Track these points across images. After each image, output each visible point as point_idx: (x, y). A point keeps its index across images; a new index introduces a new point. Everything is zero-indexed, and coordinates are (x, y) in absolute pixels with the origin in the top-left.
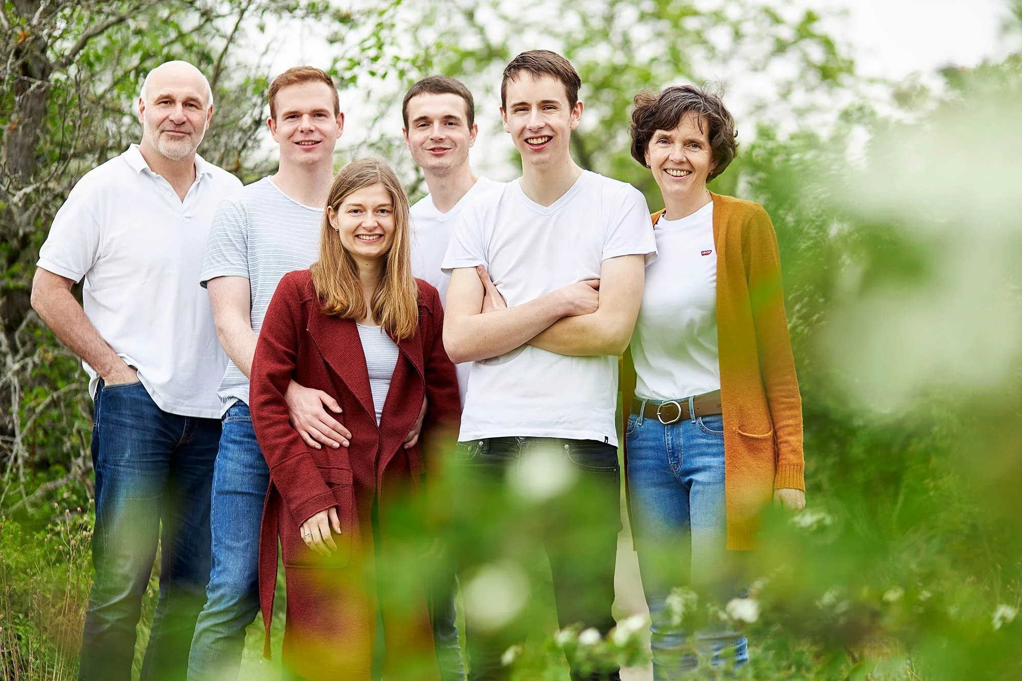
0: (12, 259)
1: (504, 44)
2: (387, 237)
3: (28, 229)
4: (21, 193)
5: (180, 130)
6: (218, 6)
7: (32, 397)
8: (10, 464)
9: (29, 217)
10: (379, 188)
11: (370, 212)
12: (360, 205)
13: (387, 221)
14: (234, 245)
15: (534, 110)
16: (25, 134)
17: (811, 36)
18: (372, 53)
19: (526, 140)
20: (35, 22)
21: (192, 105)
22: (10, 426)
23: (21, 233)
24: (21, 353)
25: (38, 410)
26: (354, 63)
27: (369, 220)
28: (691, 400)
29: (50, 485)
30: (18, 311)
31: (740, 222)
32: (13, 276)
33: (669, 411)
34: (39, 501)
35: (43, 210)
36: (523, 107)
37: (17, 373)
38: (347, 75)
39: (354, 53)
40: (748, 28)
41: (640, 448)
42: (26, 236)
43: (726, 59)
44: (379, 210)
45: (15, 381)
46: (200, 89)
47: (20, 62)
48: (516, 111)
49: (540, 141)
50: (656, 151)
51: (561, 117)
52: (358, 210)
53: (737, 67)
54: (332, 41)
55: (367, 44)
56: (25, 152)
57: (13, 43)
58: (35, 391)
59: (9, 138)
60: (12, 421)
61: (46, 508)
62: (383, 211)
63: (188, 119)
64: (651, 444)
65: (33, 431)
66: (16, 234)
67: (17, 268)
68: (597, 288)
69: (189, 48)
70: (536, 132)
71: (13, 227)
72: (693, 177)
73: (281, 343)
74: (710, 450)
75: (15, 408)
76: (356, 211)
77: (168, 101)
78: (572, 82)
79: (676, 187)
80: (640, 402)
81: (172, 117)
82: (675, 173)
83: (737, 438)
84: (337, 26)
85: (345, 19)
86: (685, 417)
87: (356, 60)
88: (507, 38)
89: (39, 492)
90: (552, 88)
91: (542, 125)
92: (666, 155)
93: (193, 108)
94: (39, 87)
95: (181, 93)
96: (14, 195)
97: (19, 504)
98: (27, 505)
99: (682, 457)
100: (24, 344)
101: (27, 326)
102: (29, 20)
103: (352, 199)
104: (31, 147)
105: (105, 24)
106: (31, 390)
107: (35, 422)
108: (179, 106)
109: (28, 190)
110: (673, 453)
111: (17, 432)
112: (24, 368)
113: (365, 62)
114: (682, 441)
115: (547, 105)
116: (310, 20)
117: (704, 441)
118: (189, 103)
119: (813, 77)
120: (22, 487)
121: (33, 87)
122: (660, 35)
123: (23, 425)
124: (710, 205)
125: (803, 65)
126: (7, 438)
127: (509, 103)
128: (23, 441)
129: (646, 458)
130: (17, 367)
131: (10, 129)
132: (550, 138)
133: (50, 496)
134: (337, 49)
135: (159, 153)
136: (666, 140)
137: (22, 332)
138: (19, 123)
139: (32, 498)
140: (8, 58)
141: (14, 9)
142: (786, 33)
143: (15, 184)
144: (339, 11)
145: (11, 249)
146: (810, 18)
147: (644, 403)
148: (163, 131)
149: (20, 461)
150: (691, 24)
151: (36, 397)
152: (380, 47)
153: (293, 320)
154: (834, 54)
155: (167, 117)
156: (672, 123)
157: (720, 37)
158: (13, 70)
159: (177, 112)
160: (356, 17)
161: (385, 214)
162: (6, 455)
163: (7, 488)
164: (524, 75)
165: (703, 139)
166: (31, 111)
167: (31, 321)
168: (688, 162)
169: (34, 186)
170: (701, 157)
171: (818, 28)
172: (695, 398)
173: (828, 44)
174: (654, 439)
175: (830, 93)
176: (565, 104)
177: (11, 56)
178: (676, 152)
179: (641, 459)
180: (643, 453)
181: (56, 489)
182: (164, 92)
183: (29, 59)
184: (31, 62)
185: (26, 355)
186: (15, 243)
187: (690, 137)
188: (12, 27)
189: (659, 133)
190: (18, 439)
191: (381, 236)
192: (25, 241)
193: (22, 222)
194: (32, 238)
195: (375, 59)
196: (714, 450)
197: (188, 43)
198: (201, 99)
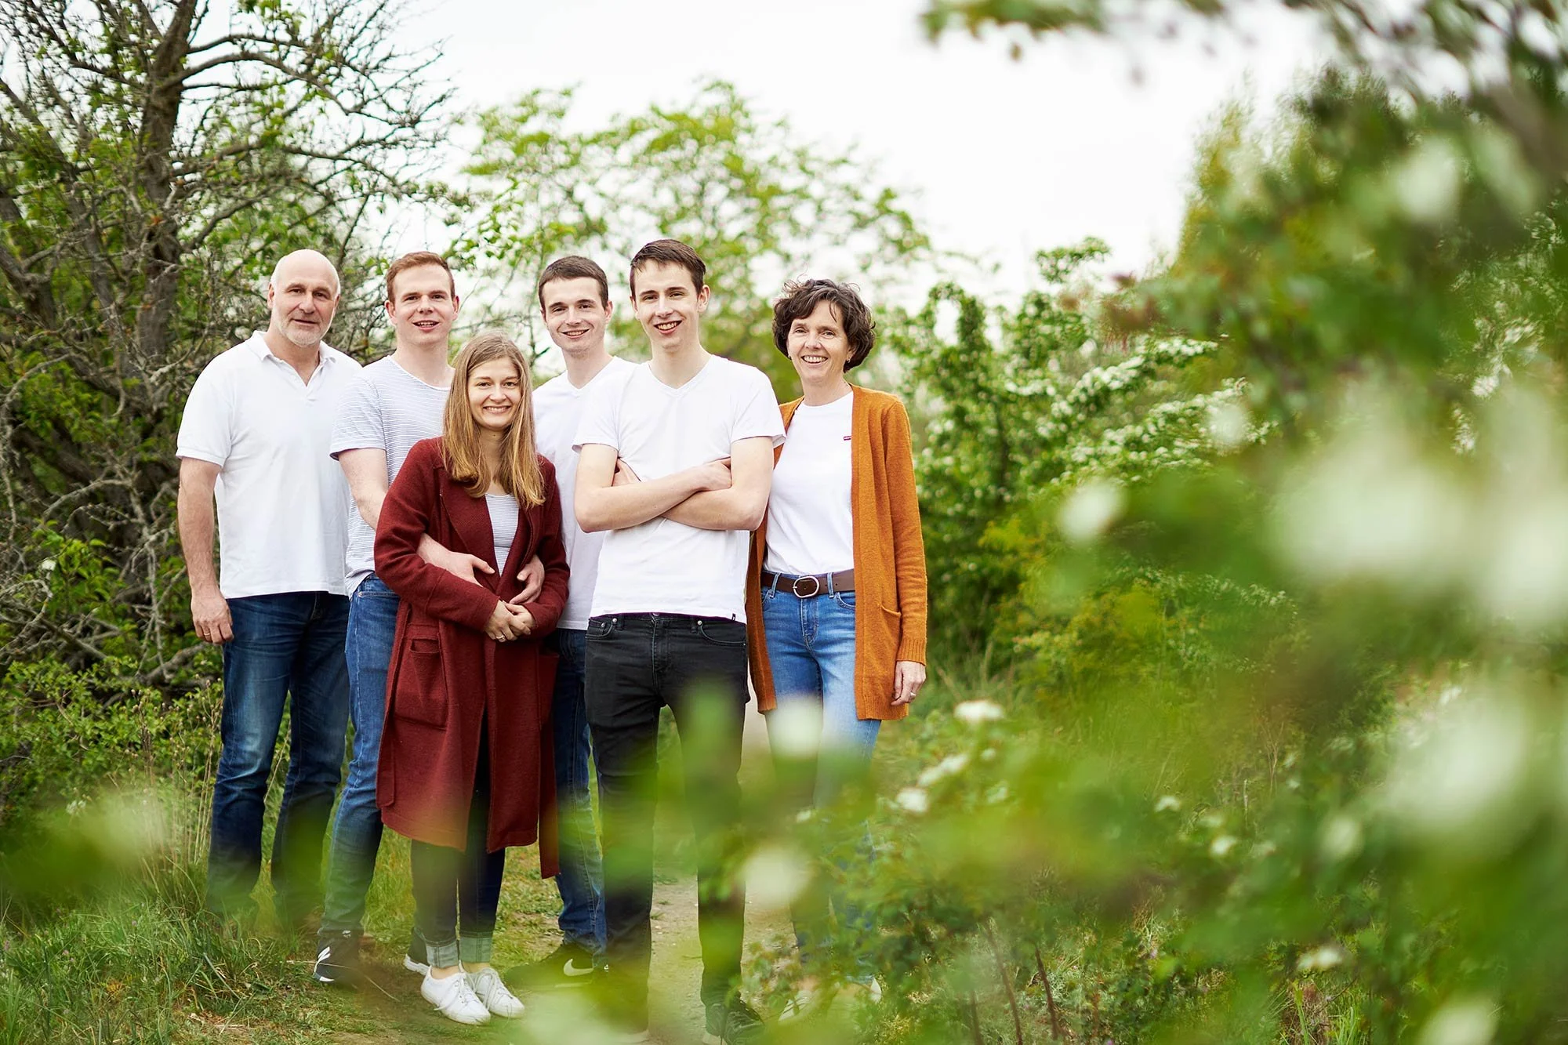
0: (146, 434)
1: (602, 220)
2: (514, 407)
3: (161, 405)
4: (157, 373)
5: (308, 319)
6: (340, 189)
7: (168, 565)
8: (147, 632)
9: (163, 392)
10: (506, 362)
11: (498, 385)
12: (488, 378)
13: (514, 393)
14: (366, 419)
15: (662, 297)
16: (158, 314)
17: (889, 212)
18: (490, 234)
19: (656, 326)
20: (167, 206)
21: (321, 295)
22: (147, 595)
23: (155, 408)
24: (156, 524)
25: (174, 579)
26: (471, 245)
27: (497, 393)
28: (829, 576)
29: (186, 651)
30: (152, 483)
31: (880, 411)
32: (147, 450)
33: (807, 585)
34: (176, 668)
35: (178, 388)
36: (652, 295)
37: (153, 544)
38: (466, 255)
39: (472, 234)
40: (828, 205)
41: (770, 619)
42: (160, 411)
43: (809, 233)
44: (506, 383)
45: (152, 552)
46: (329, 279)
47: (153, 244)
48: (644, 299)
49: (669, 326)
50: (794, 340)
51: (689, 303)
52: (486, 383)
53: (819, 240)
54: (448, 224)
55: (484, 227)
56: (157, 330)
57: (145, 226)
58: (171, 561)
59: (142, 316)
60: (149, 590)
61: (183, 673)
62: (509, 384)
63: (317, 310)
64: (784, 615)
65: (168, 600)
66: (150, 410)
67: (151, 442)
68: (729, 467)
69: (314, 230)
70: (665, 318)
71: (147, 403)
72: (829, 363)
73: (412, 506)
74: (847, 624)
75: (152, 577)
76: (483, 384)
77: (299, 289)
78: (696, 268)
79: (815, 373)
80: (772, 576)
81: (301, 307)
82: (811, 360)
83: (881, 613)
84: (453, 208)
85: (460, 202)
86: (823, 592)
87: (474, 241)
88: (604, 213)
89: (175, 659)
90: (676, 275)
91: (670, 311)
92: (802, 343)
93: (322, 298)
94: (173, 270)
95: (312, 282)
96: (150, 376)
97: (156, 671)
98: (165, 672)
99: (817, 629)
100: (158, 514)
101: (162, 497)
102: (161, 204)
103: (479, 373)
104: (164, 326)
105: (234, 207)
106: (166, 560)
107: (170, 591)
108: (309, 295)
109: (165, 370)
110: (808, 626)
111: (154, 600)
112: (160, 539)
113: (483, 243)
114: (818, 614)
115: (674, 292)
116: (430, 203)
117: (841, 615)
118: (319, 293)
119: (890, 251)
120: (159, 654)
121: (167, 270)
122: (747, 211)
123: (160, 593)
124: (851, 395)
125: (881, 240)
126: (144, 607)
127: (638, 293)
128: (159, 609)
129: (777, 629)
130: (153, 538)
131: (143, 309)
132: (679, 322)
133: (185, 661)
134: (455, 231)
135: (287, 339)
136: (802, 330)
137: (157, 503)
138: (153, 303)
139: (169, 664)
140: (141, 241)
141: (145, 194)
142: (865, 208)
143: (151, 363)
144: (456, 194)
145: (145, 425)
146: (888, 195)
147: (777, 576)
148: (292, 319)
149: (157, 629)
150: (778, 202)
151: (172, 565)
152: (497, 230)
153: (424, 483)
154: (911, 229)
155: (297, 307)
156: (808, 312)
157: (804, 214)
158: (146, 252)
159: (307, 301)
160: (472, 199)
161: (512, 386)
162: (144, 623)
163: (145, 655)
164: (650, 264)
165: (837, 326)
166: (163, 291)
167: (165, 493)
168: (823, 348)
169: (170, 366)
170: (836, 344)
171: (895, 205)
172: (833, 575)
173: (905, 220)
174: (786, 612)
175: (906, 264)
176: (691, 289)
177: (144, 240)
178: (811, 339)
179: (772, 629)
180: (774, 624)
181: (193, 656)
182: (296, 281)
183: (160, 241)
184: (162, 244)
185: (161, 526)
186: (148, 418)
187: (824, 324)
188: (144, 210)
189: (796, 322)
190: (155, 607)
191: (508, 407)
192: (159, 416)
193: (156, 400)
194: (166, 412)
195: (491, 241)
196: (851, 624)
197: (312, 224)
198: (331, 289)
